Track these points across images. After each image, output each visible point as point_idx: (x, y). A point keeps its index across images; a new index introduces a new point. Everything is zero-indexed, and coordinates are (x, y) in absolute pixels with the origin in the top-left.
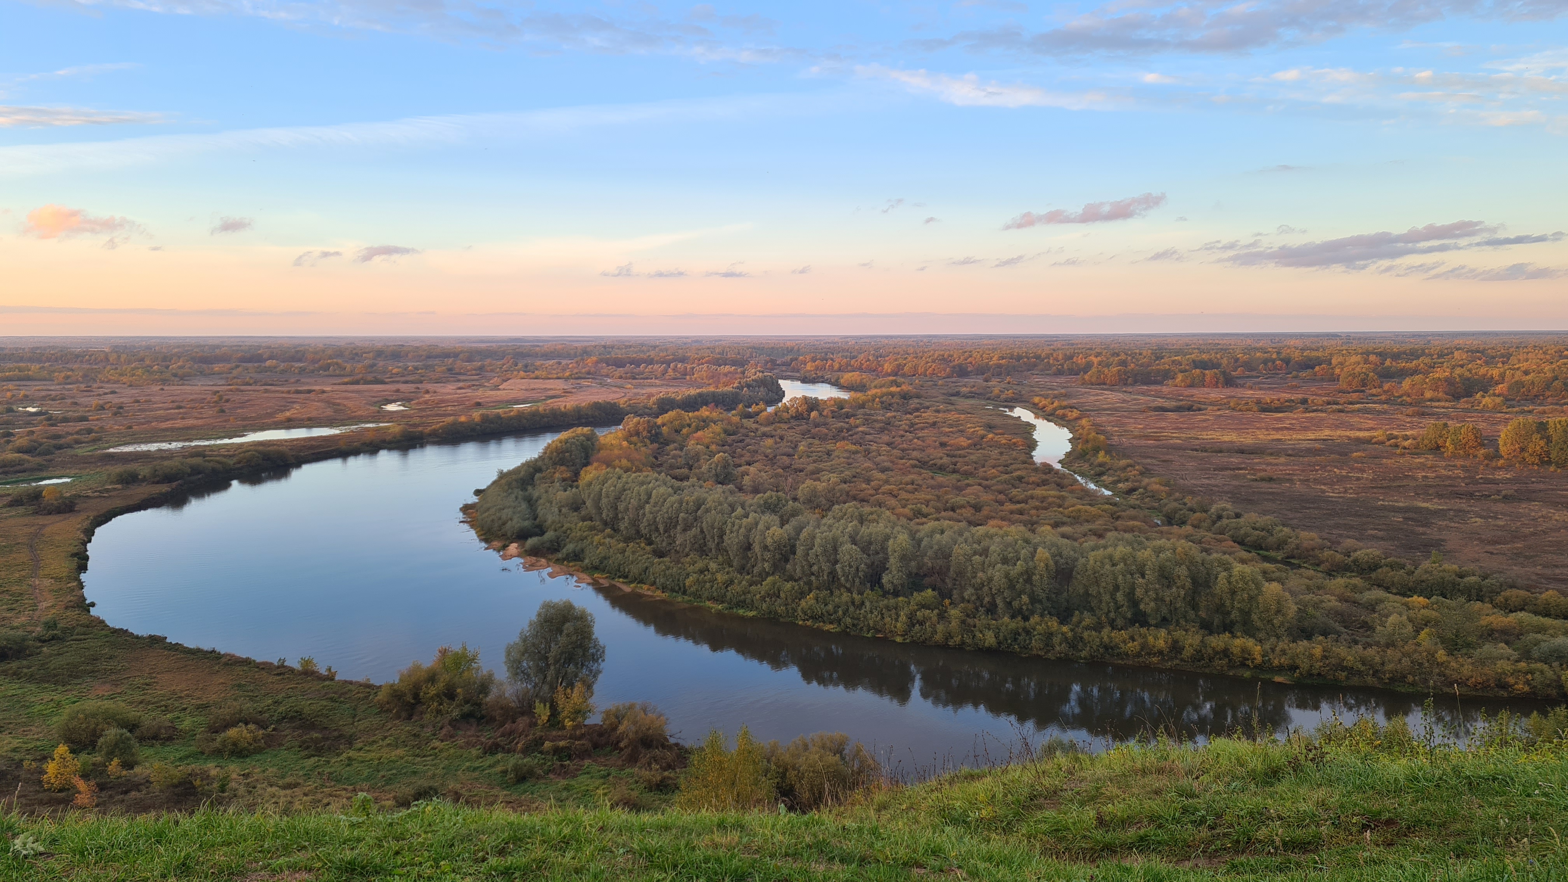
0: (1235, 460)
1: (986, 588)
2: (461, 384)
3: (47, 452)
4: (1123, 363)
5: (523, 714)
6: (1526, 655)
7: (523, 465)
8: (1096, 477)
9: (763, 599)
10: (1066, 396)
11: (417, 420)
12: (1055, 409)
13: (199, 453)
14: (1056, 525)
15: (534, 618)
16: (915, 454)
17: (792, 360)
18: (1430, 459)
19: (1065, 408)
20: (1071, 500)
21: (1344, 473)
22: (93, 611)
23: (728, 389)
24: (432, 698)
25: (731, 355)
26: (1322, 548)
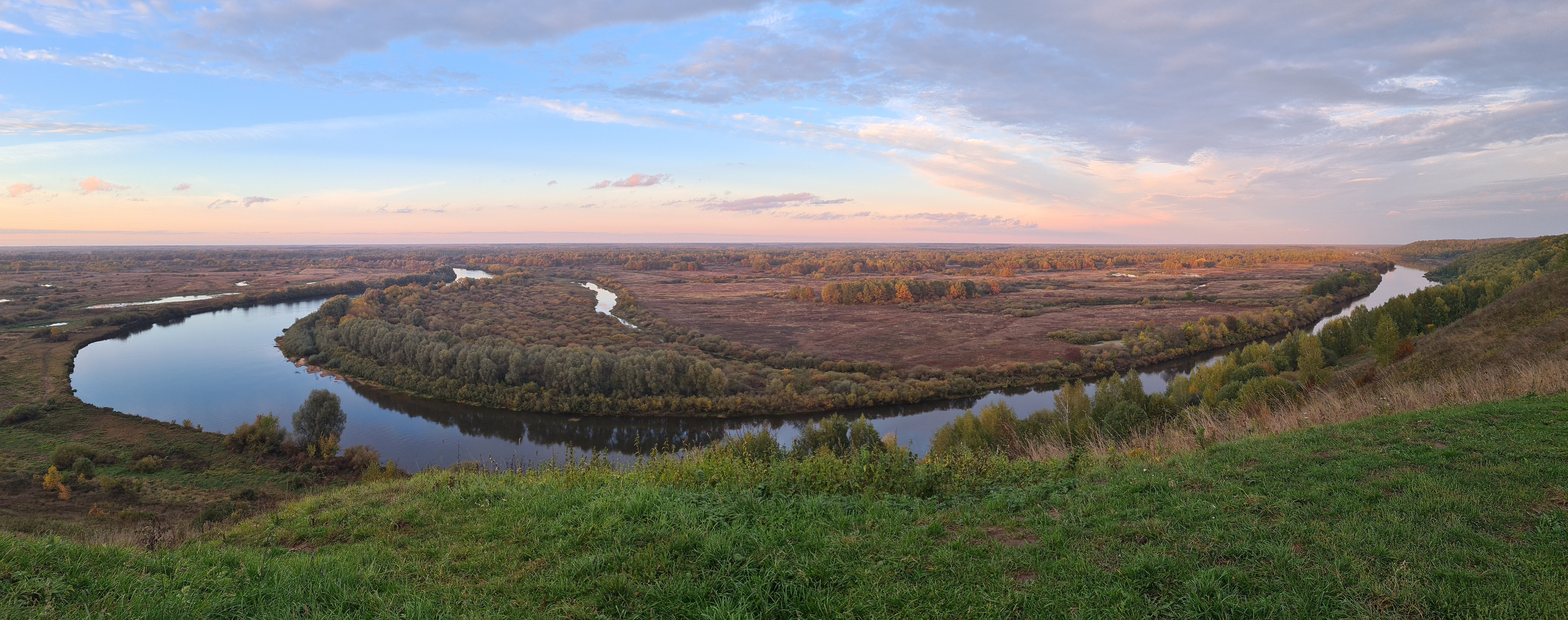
0: (702, 308)
1: (564, 380)
2: (279, 271)
3: (55, 309)
4: (645, 258)
5: (302, 451)
6: (832, 391)
7: (309, 315)
8: (629, 319)
9: (437, 389)
10: (615, 276)
11: (254, 291)
12: (609, 283)
13: (136, 309)
14: (605, 345)
15: (307, 399)
16: (529, 308)
17: (461, 257)
18: (792, 303)
19: (614, 282)
20: (615, 331)
21: (754, 312)
22: (75, 394)
23: (424, 273)
24: (253, 442)
25: (427, 255)
26: (742, 349)
